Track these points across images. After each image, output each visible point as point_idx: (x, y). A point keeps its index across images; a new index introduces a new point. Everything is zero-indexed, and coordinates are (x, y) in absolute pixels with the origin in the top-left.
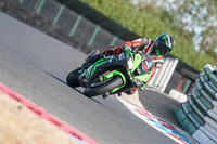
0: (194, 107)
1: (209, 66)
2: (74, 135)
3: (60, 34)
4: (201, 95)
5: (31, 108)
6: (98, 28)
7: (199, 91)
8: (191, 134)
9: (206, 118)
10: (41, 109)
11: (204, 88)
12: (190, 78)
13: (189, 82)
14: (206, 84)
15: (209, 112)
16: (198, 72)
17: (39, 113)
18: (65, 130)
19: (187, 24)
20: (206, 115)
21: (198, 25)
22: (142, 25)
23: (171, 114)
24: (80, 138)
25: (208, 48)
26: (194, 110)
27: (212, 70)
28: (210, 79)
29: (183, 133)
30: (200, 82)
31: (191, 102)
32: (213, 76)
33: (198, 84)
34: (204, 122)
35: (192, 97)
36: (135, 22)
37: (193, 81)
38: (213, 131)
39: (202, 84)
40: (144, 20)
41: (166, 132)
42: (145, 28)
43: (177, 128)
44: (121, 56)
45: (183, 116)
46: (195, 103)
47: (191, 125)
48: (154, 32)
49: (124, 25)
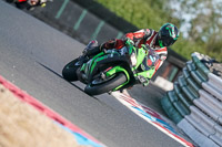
0: (180, 96)
1: (196, 54)
2: (57, 120)
3: (46, 16)
4: (188, 84)
5: (14, 91)
6: (85, 12)
7: (186, 80)
8: (176, 123)
9: (192, 108)
10: (24, 93)
11: (191, 77)
12: (177, 66)
13: (175, 70)
14: (193, 73)
15: (195, 101)
16: (185, 60)
17: (21, 96)
18: (48, 115)
19: (175, 10)
20: (192, 104)
21: (187, 12)
22: (131, 11)
23: (156, 102)
24: (62, 123)
25: (196, 36)
26: (179, 99)
27: (200, 58)
28: (197, 68)
29: (168, 121)
30: (188, 70)
31: (177, 91)
32: (201, 65)
33: (185, 72)
34: (190, 111)
35: (178, 85)
36: (123, 7)
37: (180, 69)
38: (198, 121)
39: (189, 72)
40: (133, 5)
41: (150, 120)
42: (133, 14)
43: (162, 117)
44: (123, 51)
45: (169, 104)
46: (181, 91)
47: (176, 114)
48: (142, 18)
49: (112, 10)
